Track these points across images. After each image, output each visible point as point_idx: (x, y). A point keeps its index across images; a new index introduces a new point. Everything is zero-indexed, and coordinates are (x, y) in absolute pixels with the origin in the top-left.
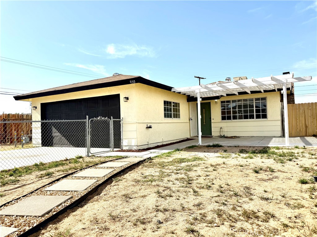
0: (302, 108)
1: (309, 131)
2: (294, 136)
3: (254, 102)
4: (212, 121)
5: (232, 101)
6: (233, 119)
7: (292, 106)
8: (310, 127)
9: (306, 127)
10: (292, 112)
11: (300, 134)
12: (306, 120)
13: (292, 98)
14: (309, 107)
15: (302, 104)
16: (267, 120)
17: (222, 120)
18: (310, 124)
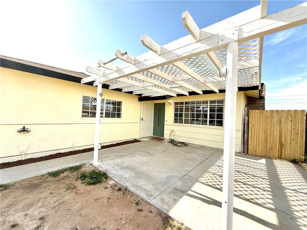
0: (277, 117)
1: (286, 152)
2: (260, 155)
3: (209, 104)
4: (165, 123)
5: (185, 102)
6: (184, 123)
7: (260, 112)
8: (288, 145)
9: (282, 145)
10: (260, 122)
11: (270, 154)
12: (282, 135)
13: (262, 102)
14: (289, 116)
15: (277, 111)
16: (223, 128)
17: (174, 123)
18: (289, 142)
